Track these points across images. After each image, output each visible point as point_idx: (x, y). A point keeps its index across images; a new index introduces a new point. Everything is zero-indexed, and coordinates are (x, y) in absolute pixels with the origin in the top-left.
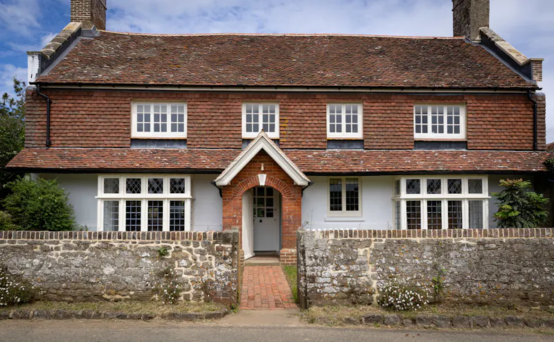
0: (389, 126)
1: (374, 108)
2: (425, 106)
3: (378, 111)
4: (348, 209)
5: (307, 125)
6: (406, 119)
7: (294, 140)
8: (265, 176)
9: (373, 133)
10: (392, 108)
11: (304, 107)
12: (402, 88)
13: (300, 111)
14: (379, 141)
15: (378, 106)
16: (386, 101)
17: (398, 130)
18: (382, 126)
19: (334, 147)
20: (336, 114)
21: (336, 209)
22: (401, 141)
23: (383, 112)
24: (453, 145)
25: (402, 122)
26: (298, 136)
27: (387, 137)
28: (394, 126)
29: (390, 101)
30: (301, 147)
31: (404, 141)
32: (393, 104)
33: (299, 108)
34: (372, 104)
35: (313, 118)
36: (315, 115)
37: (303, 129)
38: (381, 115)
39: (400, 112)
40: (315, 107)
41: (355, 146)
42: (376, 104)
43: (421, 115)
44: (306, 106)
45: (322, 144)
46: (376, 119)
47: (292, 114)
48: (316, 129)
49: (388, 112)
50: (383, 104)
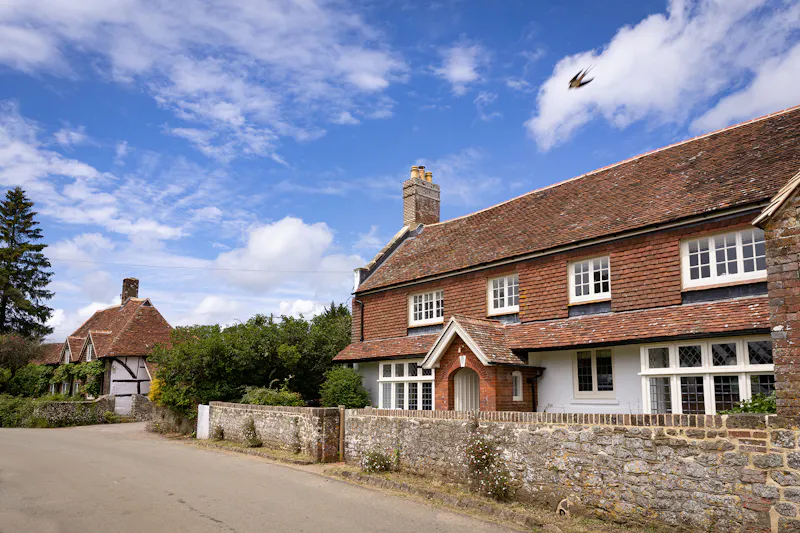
0: (644, 278)
1: (623, 258)
2: (704, 239)
3: (629, 261)
4: (599, 389)
5: (545, 293)
6: (668, 264)
7: (533, 311)
8: (465, 357)
9: (623, 291)
10: (647, 253)
11: (543, 273)
12: (657, 225)
13: (539, 278)
14: (631, 299)
15: (628, 254)
16: (639, 245)
17: (656, 281)
18: (635, 279)
19: (577, 313)
20: (582, 274)
21: (585, 390)
22: (662, 295)
23: (635, 260)
24: (750, 290)
25: (662, 270)
26: (537, 306)
27: (641, 293)
28: (652, 276)
29: (644, 245)
30: (540, 318)
31: (666, 294)
32: (648, 248)
33: (537, 275)
34: (622, 254)
35: (552, 284)
36: (554, 279)
37: (542, 298)
38: (632, 265)
39: (658, 256)
40: (554, 271)
41: (603, 310)
42: (626, 253)
43: (725, 249)
44: (545, 271)
45: (562, 312)
46: (626, 271)
47: (531, 283)
48: (555, 296)
49: (642, 259)
50: (635, 251)
